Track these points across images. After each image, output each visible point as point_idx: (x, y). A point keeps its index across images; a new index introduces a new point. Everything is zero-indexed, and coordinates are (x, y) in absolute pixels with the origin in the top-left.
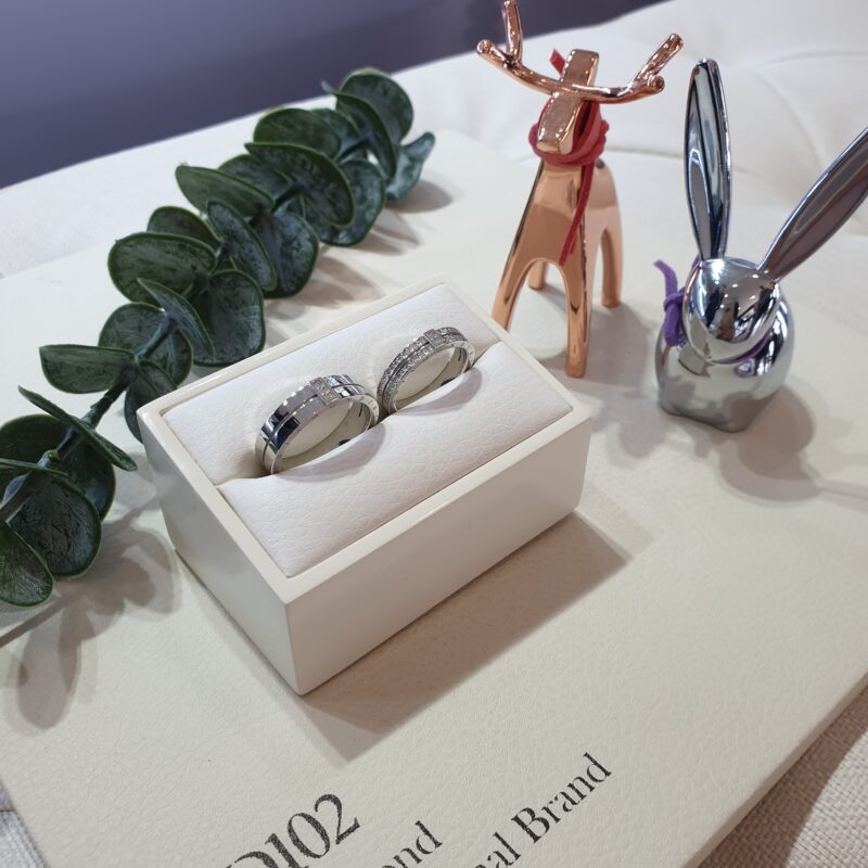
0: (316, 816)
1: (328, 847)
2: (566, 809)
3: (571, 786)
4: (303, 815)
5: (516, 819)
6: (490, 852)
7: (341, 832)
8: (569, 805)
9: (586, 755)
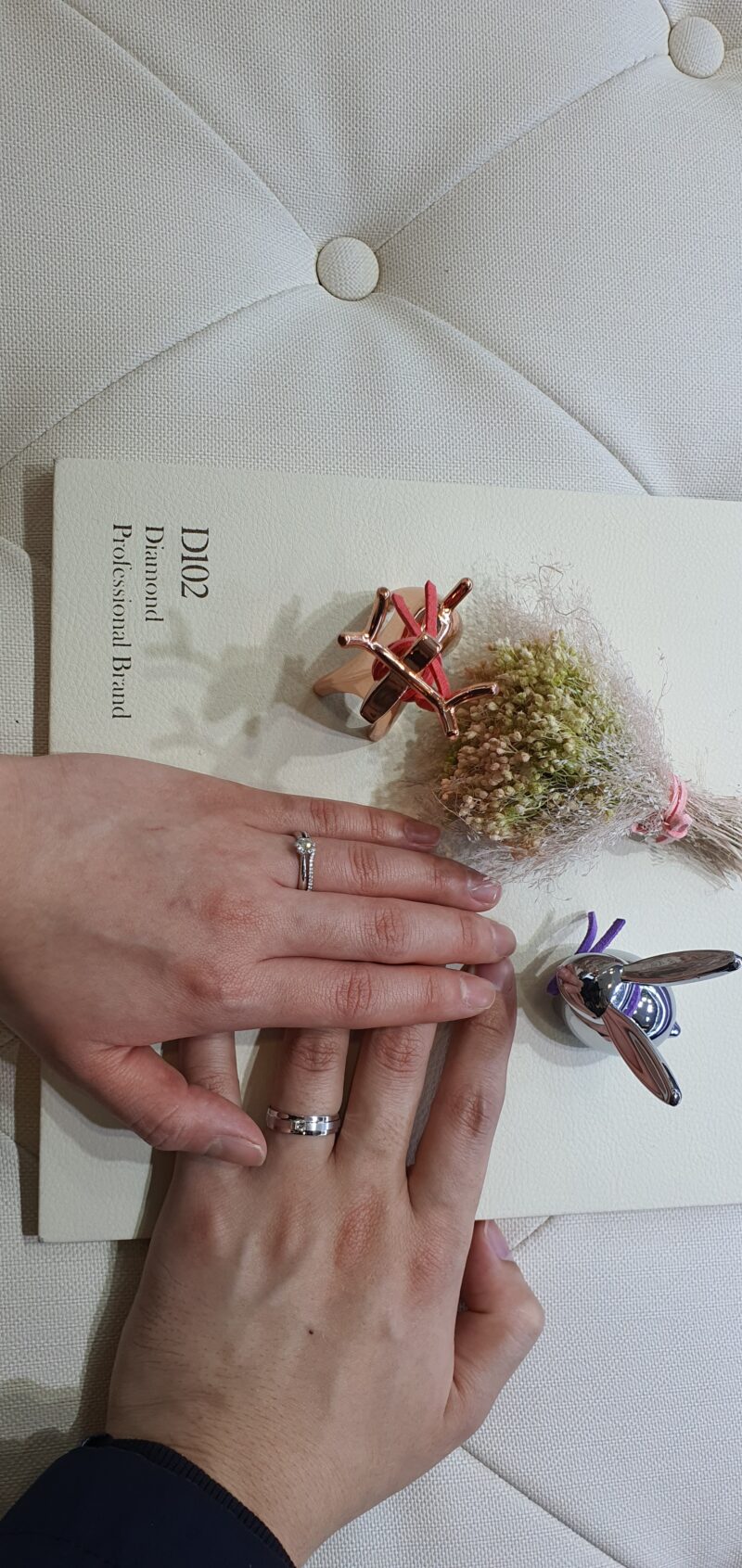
0: (201, 583)
1: (184, 577)
2: (115, 683)
3: (123, 696)
4: (206, 578)
5: (129, 659)
6: (125, 636)
7: (186, 588)
8: (115, 686)
9: (130, 716)
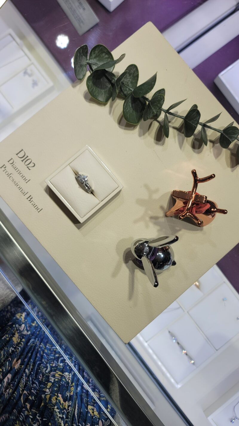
0: (31, 163)
1: (26, 165)
3: (36, 206)
5: (31, 196)
7: (29, 168)
8: (33, 205)
9: (42, 209)
